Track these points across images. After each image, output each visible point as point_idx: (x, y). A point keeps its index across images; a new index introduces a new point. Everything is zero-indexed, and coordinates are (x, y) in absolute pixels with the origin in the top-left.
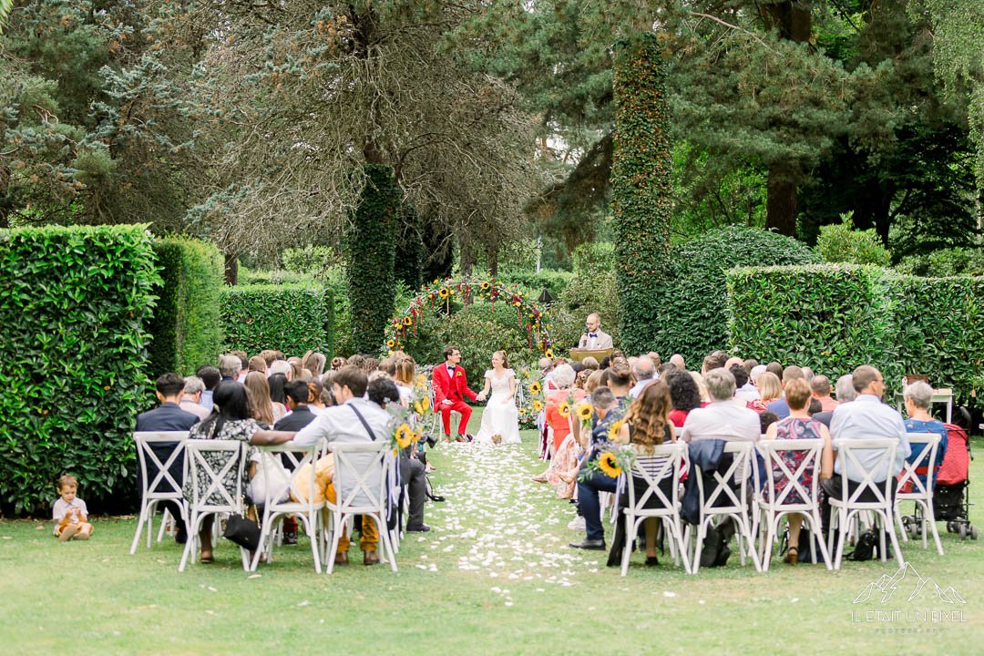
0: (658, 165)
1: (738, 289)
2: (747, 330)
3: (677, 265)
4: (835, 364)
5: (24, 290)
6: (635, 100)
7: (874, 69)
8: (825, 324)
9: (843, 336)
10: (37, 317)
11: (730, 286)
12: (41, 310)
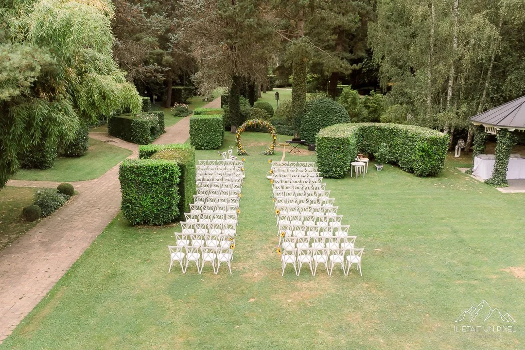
0: (303, 84)
1: (318, 141)
2: (320, 150)
3: (307, 109)
4: (340, 159)
5: (149, 179)
6: (298, 68)
7: (357, 65)
8: (339, 150)
9: (343, 152)
10: (152, 184)
11: (317, 140)
12: (153, 183)
